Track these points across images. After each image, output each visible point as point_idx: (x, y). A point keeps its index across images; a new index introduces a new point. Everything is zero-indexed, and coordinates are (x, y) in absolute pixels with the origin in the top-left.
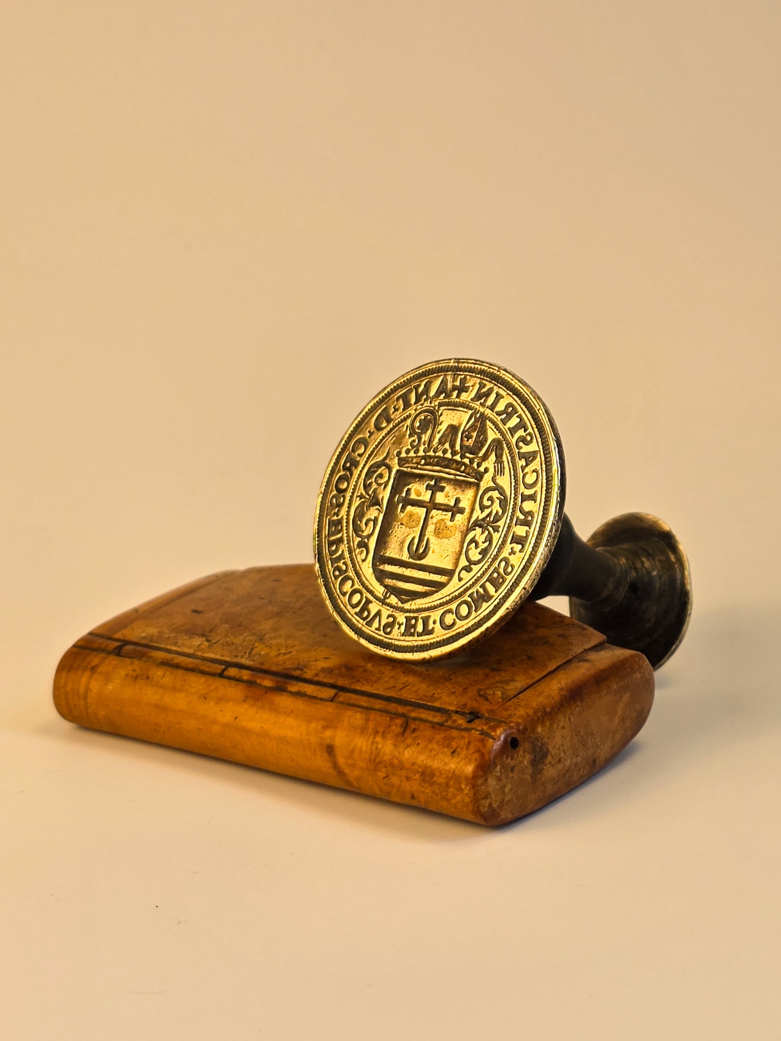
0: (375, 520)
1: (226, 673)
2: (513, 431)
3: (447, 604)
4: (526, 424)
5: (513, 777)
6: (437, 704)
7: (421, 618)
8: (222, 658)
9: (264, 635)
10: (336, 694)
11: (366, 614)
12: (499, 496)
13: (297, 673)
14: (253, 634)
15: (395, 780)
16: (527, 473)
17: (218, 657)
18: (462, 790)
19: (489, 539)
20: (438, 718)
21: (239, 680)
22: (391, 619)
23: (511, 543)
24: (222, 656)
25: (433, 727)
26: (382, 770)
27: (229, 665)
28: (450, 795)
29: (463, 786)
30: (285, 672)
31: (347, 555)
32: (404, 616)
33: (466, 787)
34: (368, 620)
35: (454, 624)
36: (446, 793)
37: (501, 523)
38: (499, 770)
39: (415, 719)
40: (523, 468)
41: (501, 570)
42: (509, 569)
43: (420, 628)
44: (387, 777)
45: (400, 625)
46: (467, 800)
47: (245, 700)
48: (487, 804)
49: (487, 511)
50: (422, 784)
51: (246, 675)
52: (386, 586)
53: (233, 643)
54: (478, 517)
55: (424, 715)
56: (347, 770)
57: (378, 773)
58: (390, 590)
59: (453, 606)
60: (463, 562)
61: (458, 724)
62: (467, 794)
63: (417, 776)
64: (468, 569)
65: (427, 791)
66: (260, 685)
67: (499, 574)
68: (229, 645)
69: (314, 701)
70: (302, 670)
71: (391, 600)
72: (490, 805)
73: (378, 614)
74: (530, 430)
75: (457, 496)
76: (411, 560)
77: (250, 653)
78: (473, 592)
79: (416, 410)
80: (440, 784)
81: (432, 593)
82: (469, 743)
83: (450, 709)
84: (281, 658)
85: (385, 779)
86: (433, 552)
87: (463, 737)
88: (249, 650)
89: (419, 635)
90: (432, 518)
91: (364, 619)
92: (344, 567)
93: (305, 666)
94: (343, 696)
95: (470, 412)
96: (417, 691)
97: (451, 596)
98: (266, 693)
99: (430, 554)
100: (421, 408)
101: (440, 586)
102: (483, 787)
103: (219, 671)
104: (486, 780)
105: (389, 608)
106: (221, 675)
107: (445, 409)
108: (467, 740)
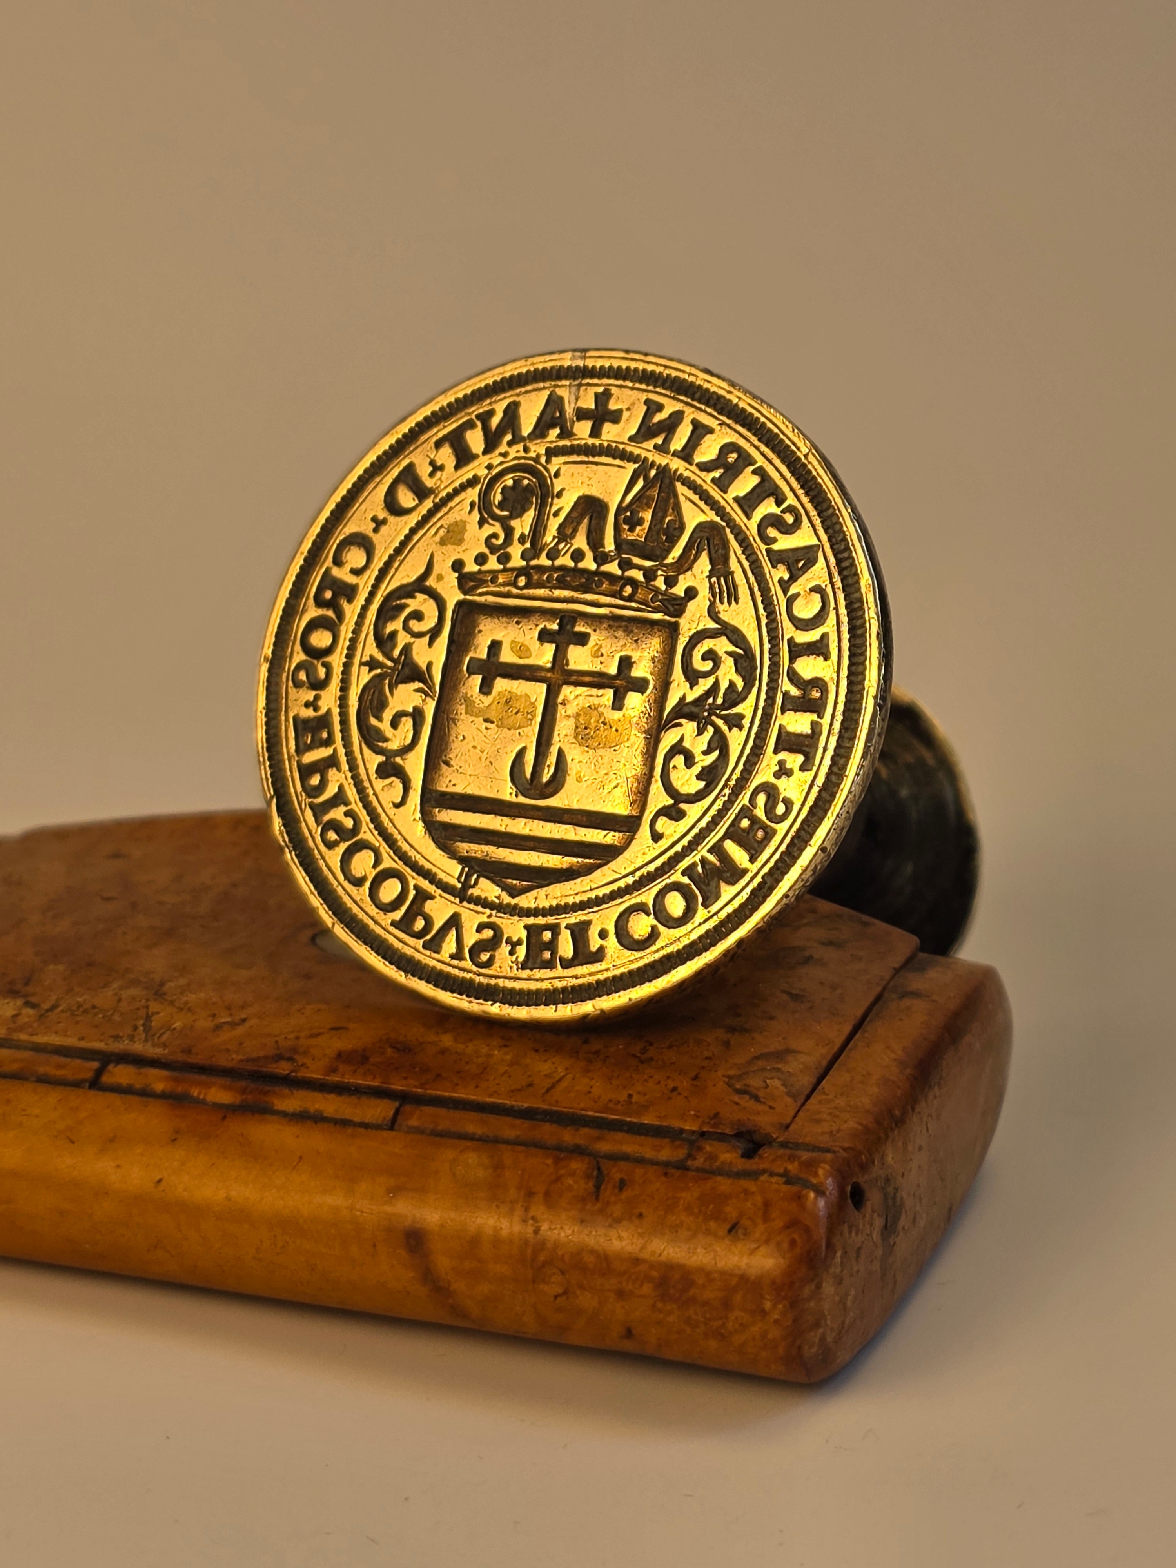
0: (417, 715)
1: (106, 1079)
2: (748, 503)
3: (630, 894)
4: (777, 487)
5: (858, 1271)
7: (566, 927)
8: (83, 1044)
9: (162, 984)
10: (397, 1112)
11: (420, 924)
12: (732, 648)
13: (283, 1068)
14: (135, 983)
15: (586, 1300)
16: (797, 595)
17: (71, 1041)
18: (764, 1313)
19: (719, 743)
20: (666, 1153)
21: (145, 1093)
22: (488, 933)
23: (776, 752)
24: (82, 1039)
25: (666, 1174)
26: (553, 1279)
27: (107, 1059)
28: (730, 1325)
29: (768, 1305)
30: (250, 1067)
31: (351, 793)
32: (522, 924)
33: (774, 1306)
34: (428, 937)
35: (653, 935)
36: (720, 1323)
37: (745, 708)
38: (839, 1260)
39: (616, 1158)
40: (785, 585)
41: (760, 813)
42: (780, 809)
43: (566, 948)
44: (565, 1293)
45: (514, 945)
46: (775, 1333)
47: (174, 1140)
48: (817, 1340)
49: (705, 685)
50: (659, 1305)
51: (158, 1080)
52: (463, 860)
53: (94, 1007)
54: (683, 698)
55: (631, 1146)
56: (459, 1285)
57: (543, 1287)
58: (477, 868)
59: (647, 896)
60: (658, 798)
61: (723, 1163)
62: (776, 1321)
63: (647, 1289)
64: (674, 813)
65: (671, 1319)
66: (204, 1102)
67: (754, 820)
68: (85, 1012)
69: (350, 1130)
70: (290, 1059)
71: (482, 890)
72: (823, 1339)
73: (454, 922)
74: (791, 500)
75: (623, 653)
76: (522, 800)
77: (147, 1028)
78: (694, 865)
79: (489, 467)
80: (705, 1304)
81: (588, 870)
82: (767, 1205)
83: (687, 1128)
84: (225, 1036)
85: (559, 1300)
86: (579, 779)
87: (746, 1192)
88: (142, 1022)
89: (567, 964)
90: (563, 704)
91: (418, 936)
92: (349, 823)
93: (295, 1050)
94: (416, 1118)
95: (632, 467)
96: (590, 1092)
97: (638, 874)
98: (224, 1118)
99: (570, 781)
100: (501, 463)
101: (609, 853)
102: (812, 1304)
103: (89, 1075)
104: (819, 1286)
105: (479, 908)
106: (95, 1084)
107: (565, 463)
108: (759, 1199)
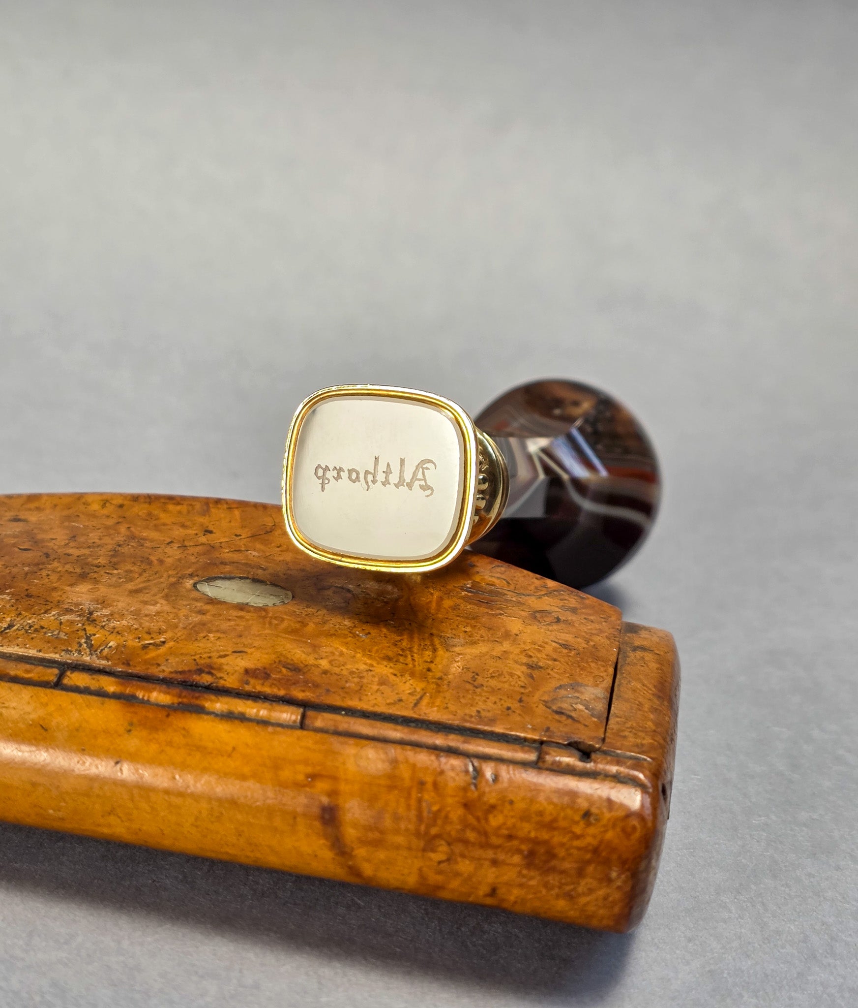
1: (66, 681)
6: (499, 729)
8: (41, 655)
9: (91, 613)
10: (303, 716)
13: (206, 679)
14: (68, 611)
17: (32, 653)
18: (610, 881)
20: (522, 754)
21: (101, 694)
24: (40, 651)
26: (440, 849)
27: (65, 668)
28: (580, 889)
29: (614, 875)
30: (180, 677)
33: (619, 876)
36: (572, 887)
44: (448, 860)
46: (616, 895)
47: (130, 731)
50: (525, 872)
51: (110, 685)
53: (42, 628)
56: (361, 852)
57: (432, 855)
62: (618, 888)
63: (517, 859)
65: (533, 883)
66: (148, 702)
68: (36, 630)
69: (270, 729)
70: (210, 673)
77: (91, 646)
80: (562, 872)
83: (530, 737)
85: (442, 865)
88: (83, 640)
93: (211, 667)
94: (321, 720)
98: (168, 716)
103: (54, 679)
106: (58, 685)
108: (603, 795)
